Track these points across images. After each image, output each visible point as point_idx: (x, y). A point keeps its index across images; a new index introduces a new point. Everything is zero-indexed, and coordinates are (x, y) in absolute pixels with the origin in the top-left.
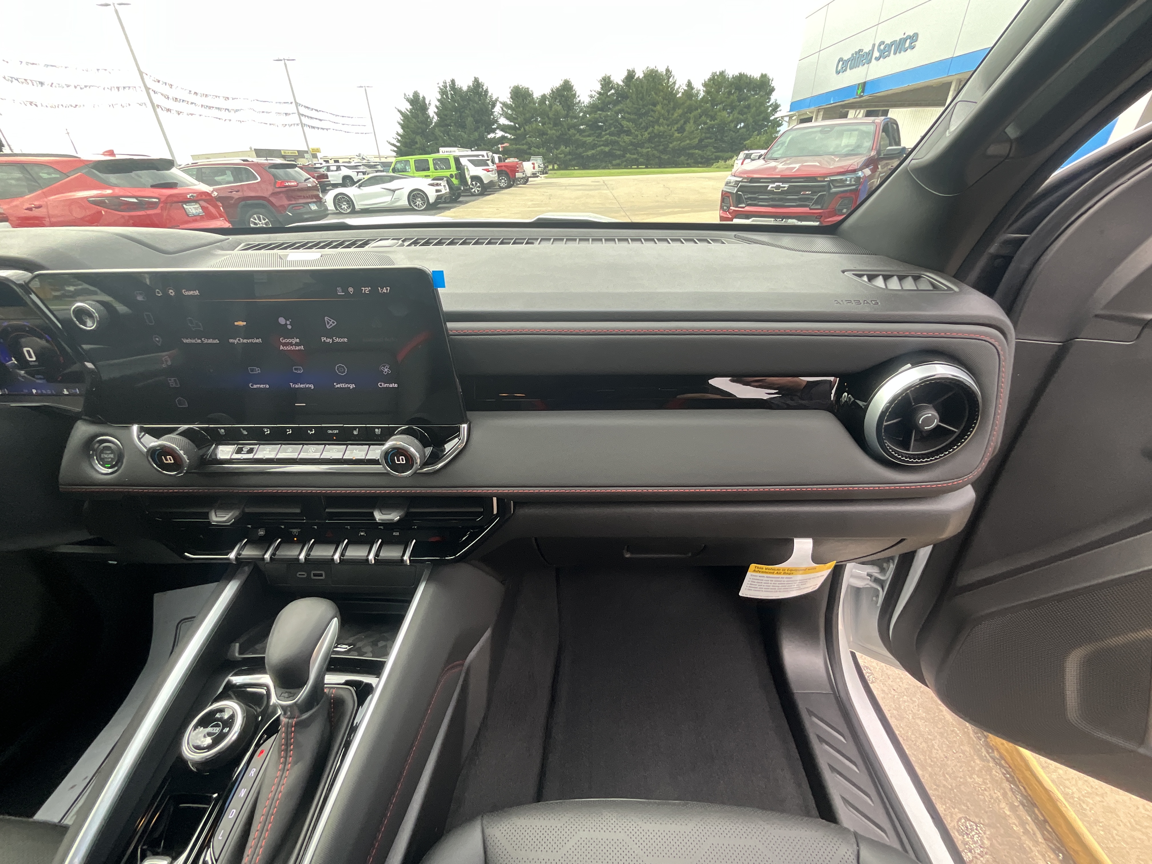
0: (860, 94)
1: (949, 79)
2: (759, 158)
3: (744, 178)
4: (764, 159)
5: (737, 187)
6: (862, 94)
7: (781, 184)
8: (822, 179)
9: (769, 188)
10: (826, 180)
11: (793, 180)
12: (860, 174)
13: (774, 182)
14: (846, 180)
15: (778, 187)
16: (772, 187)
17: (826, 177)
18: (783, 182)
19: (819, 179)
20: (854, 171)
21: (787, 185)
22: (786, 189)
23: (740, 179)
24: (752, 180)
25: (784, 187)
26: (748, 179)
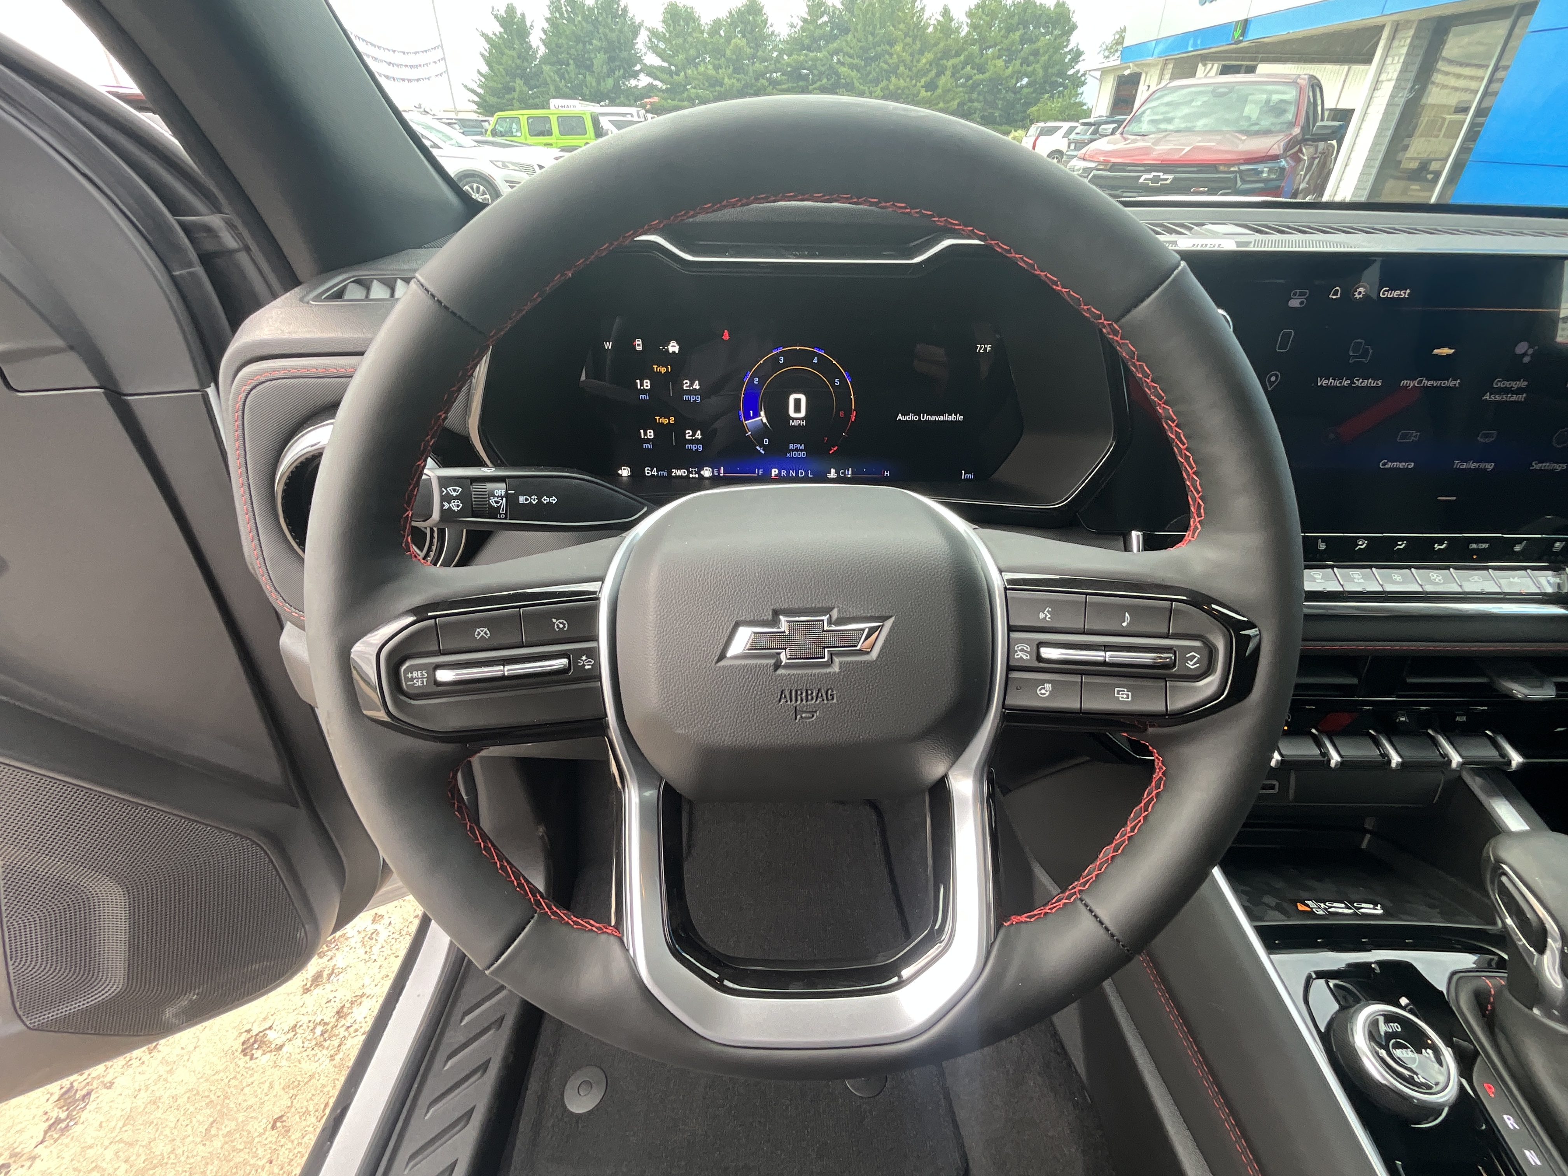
0: (1238, 38)
1: (1379, 21)
2: (1113, 133)
3: (1100, 163)
4: (1122, 134)
5: (1087, 177)
6: (1241, 38)
7: (1162, 174)
8: (1226, 169)
9: (1141, 180)
10: (1232, 169)
11: (1179, 169)
12: (1283, 163)
13: (1150, 172)
14: (1262, 172)
15: (1156, 180)
16: (1146, 179)
17: (1233, 165)
18: (1165, 173)
19: (1222, 168)
20: (1275, 158)
21: (1170, 177)
22: (1168, 182)
23: (1093, 165)
24: (1114, 167)
25: (1166, 179)
26: (1106, 165)
